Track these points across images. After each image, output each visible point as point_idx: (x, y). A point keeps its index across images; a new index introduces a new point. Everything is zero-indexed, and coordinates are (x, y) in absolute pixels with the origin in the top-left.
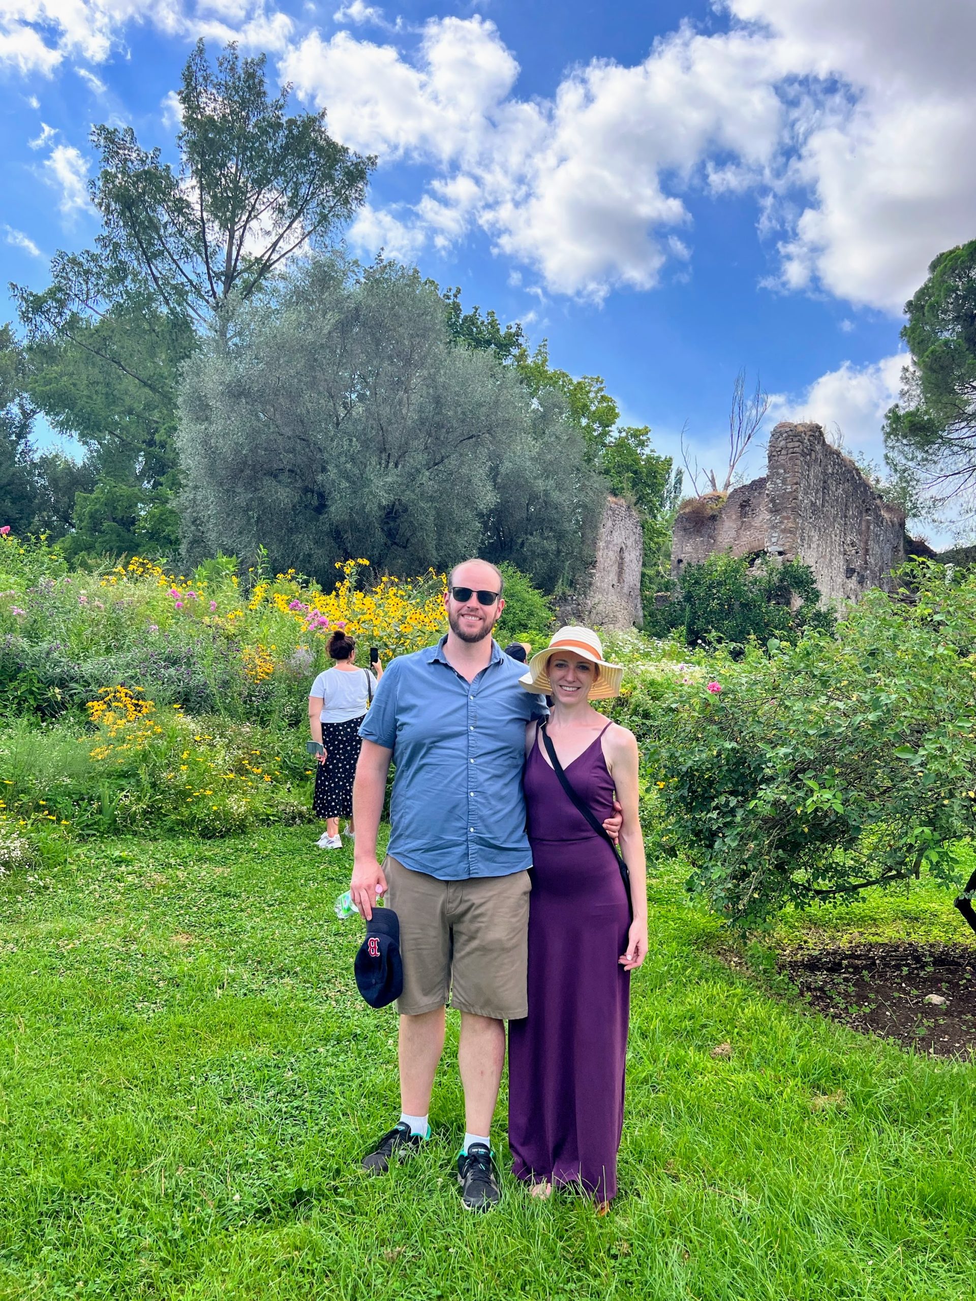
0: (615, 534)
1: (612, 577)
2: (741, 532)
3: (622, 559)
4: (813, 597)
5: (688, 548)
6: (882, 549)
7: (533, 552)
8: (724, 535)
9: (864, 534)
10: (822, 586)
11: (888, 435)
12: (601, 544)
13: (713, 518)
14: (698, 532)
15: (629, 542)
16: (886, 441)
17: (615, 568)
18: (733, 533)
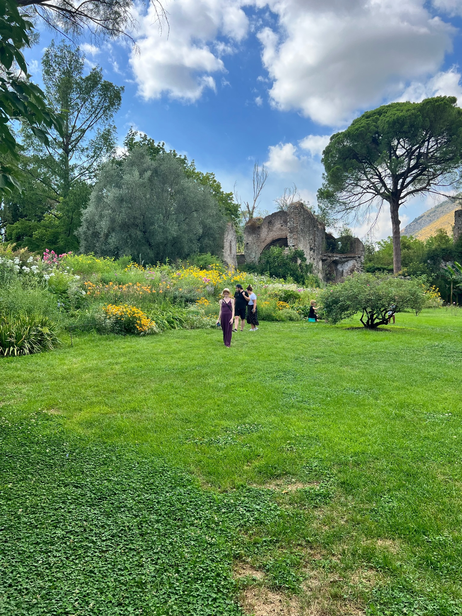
0: (229, 236)
1: (228, 252)
2: (269, 232)
3: (231, 245)
4: (304, 260)
5: (250, 239)
6: (319, 239)
7: (206, 245)
8: (263, 234)
9: (314, 235)
10: (307, 256)
11: (318, 198)
12: (225, 240)
13: (259, 227)
14: (254, 233)
15: (233, 239)
16: (318, 200)
17: (229, 248)
18: (266, 233)
